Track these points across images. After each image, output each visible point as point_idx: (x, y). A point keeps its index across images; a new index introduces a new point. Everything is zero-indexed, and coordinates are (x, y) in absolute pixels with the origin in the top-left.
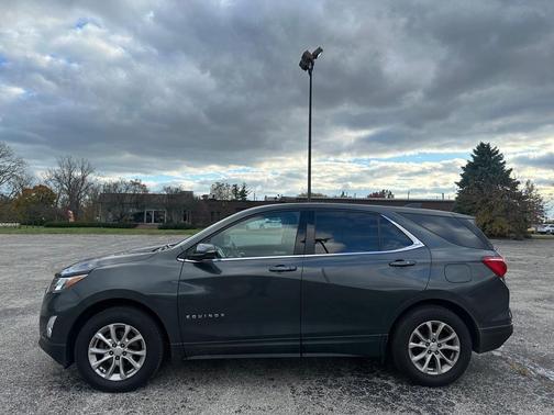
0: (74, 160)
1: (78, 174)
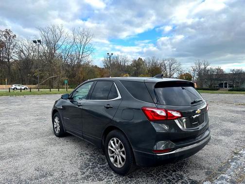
0: (201, 61)
1: (202, 67)
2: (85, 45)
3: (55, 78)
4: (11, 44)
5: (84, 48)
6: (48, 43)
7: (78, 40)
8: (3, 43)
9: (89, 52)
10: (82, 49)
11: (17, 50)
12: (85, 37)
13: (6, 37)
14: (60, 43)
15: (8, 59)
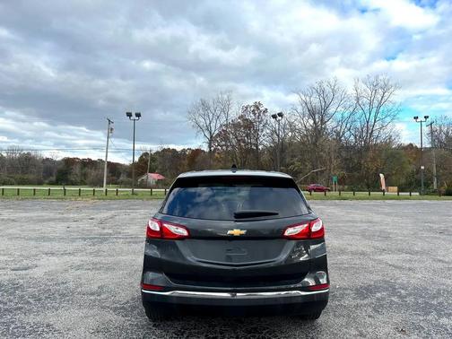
2: (379, 107)
3: (322, 172)
4: (260, 122)
5: (377, 112)
6: (312, 114)
7: (365, 99)
8: (251, 122)
9: (388, 119)
10: (373, 114)
11: (268, 131)
12: (381, 91)
13: (255, 114)
14: (331, 110)
15: (257, 147)
